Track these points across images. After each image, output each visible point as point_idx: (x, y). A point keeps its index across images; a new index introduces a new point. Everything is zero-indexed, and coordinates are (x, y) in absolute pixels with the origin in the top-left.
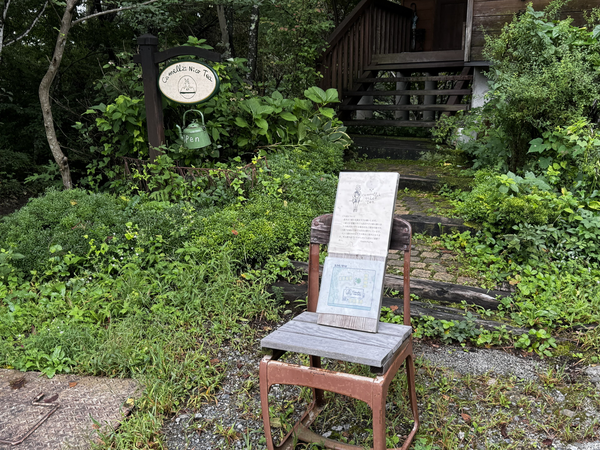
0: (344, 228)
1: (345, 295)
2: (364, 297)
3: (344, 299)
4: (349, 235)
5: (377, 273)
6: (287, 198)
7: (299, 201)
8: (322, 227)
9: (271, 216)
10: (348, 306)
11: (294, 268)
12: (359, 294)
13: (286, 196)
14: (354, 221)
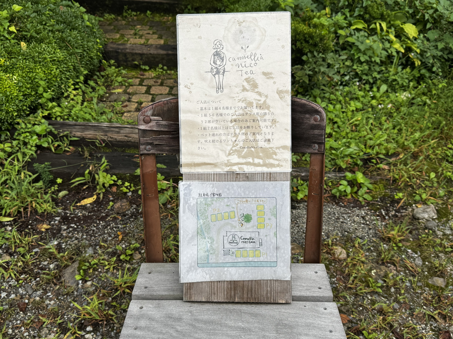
0: (204, 125)
1: (227, 246)
2: (261, 244)
3: (227, 253)
4: (216, 138)
5: (278, 201)
6: (24, 38)
7: (41, 41)
8: (159, 125)
9: (8, 66)
10: (234, 265)
11: (56, 132)
12: (251, 240)
13: (22, 35)
14: (221, 111)
